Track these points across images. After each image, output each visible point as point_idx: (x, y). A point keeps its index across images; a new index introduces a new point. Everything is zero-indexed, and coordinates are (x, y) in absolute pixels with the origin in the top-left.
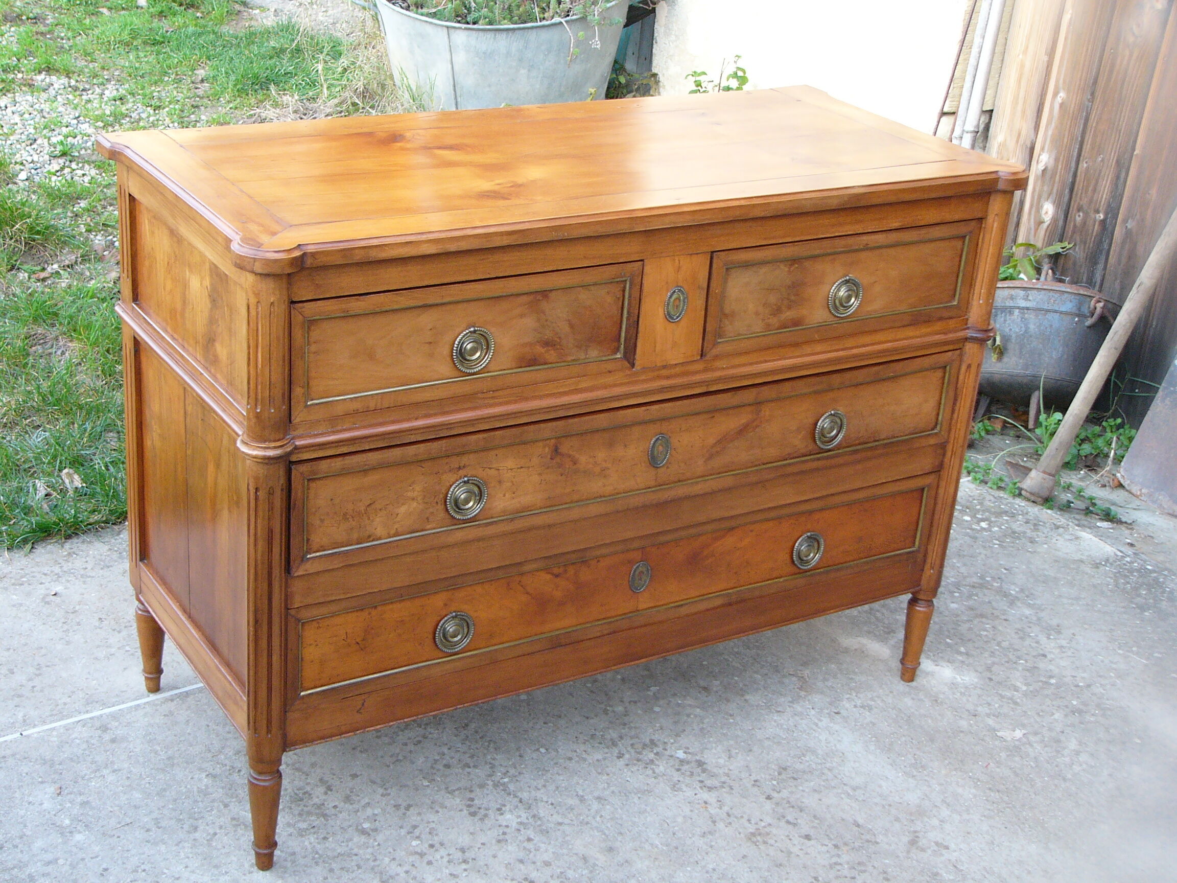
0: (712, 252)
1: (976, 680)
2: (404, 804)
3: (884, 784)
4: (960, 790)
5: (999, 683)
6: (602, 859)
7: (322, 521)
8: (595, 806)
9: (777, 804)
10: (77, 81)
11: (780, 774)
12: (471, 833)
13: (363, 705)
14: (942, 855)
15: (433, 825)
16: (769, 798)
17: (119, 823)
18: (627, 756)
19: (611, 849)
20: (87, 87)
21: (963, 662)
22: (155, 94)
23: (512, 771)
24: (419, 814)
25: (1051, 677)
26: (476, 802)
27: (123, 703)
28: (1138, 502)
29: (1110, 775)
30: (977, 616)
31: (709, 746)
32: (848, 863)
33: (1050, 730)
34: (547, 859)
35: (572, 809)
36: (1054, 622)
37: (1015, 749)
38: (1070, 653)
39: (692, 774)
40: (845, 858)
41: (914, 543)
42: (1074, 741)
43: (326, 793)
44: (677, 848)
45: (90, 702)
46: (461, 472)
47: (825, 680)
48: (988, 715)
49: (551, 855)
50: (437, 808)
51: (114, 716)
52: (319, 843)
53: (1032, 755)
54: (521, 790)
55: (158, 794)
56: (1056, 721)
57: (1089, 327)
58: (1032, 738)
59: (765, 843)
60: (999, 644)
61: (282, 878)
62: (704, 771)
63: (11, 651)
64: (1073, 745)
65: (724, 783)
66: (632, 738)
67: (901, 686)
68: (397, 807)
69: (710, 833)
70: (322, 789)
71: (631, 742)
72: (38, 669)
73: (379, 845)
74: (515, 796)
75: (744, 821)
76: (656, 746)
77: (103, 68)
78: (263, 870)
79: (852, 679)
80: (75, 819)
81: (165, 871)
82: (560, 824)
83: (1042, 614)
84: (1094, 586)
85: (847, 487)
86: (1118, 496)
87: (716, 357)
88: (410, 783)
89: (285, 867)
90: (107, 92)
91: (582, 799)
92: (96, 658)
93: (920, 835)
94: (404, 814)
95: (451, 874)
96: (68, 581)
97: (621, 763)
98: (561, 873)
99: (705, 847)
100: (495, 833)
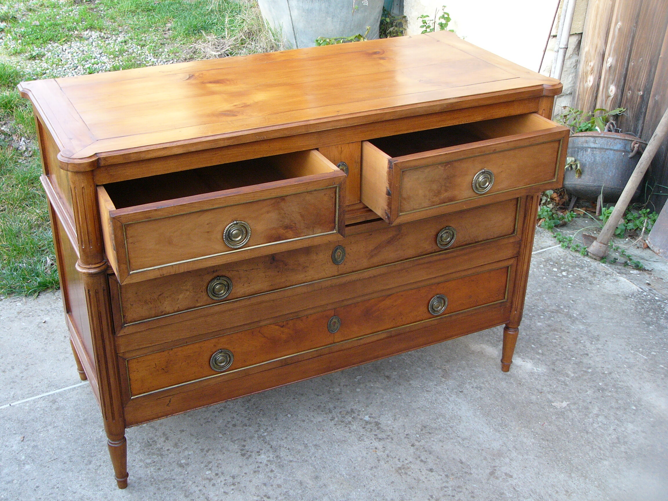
0: (362, 141)
1: (545, 370)
2: (206, 449)
3: (481, 436)
4: (525, 440)
5: (558, 372)
6: (310, 483)
8: (313, 450)
9: (417, 449)
10: (105, 33)
11: (422, 430)
12: (240, 467)
13: (170, 402)
14: (508, 481)
15: (220, 462)
16: (413, 445)
17: (51, 458)
18: (336, 419)
19: (317, 477)
20: (109, 36)
21: (539, 359)
22: (143, 38)
23: (270, 429)
24: (214, 455)
25: (589, 368)
26: (247, 447)
27: (67, 386)
28: (657, 257)
29: (615, 430)
30: (552, 330)
31: (384, 413)
32: (452, 487)
33: (584, 401)
34: (280, 483)
35: (299, 452)
36: (596, 334)
37: (561, 414)
38: (602, 353)
39: (371, 430)
40: (451, 483)
41: (504, 297)
42: (597, 409)
43: (165, 442)
44: (354, 477)
45: (51, 385)
46: (215, 274)
47: (458, 371)
48: (549, 392)
49: (283, 481)
50: (224, 451)
51: (60, 394)
52: (155, 472)
53: (571, 417)
54: (273, 440)
55: (74, 441)
56: (588, 395)
57: (631, 158)
58: (572, 407)
59: (406, 474)
60: (562, 348)
61: (131, 493)
62: (378, 428)
63: (16, 355)
64: (595, 411)
65: (389, 436)
66: (341, 408)
67: (501, 374)
68: (202, 450)
69: (375, 467)
70: (163, 439)
71: (340, 411)
72: (27, 366)
73: (188, 473)
74: (269, 444)
75: (396, 460)
76: (354, 413)
77: (119, 26)
78: (121, 488)
79: (473, 370)
80: (28, 456)
81: (69, 488)
82: (291, 461)
83: (590, 329)
84: (623, 311)
86: (646, 254)
88: (212, 436)
89: (134, 487)
91: (306, 446)
92: (58, 360)
93: (497, 468)
94: (205, 455)
95: (224, 492)
96: (53, 314)
97: (333, 423)
98: (286, 492)
99: (371, 476)
100: (253, 467)
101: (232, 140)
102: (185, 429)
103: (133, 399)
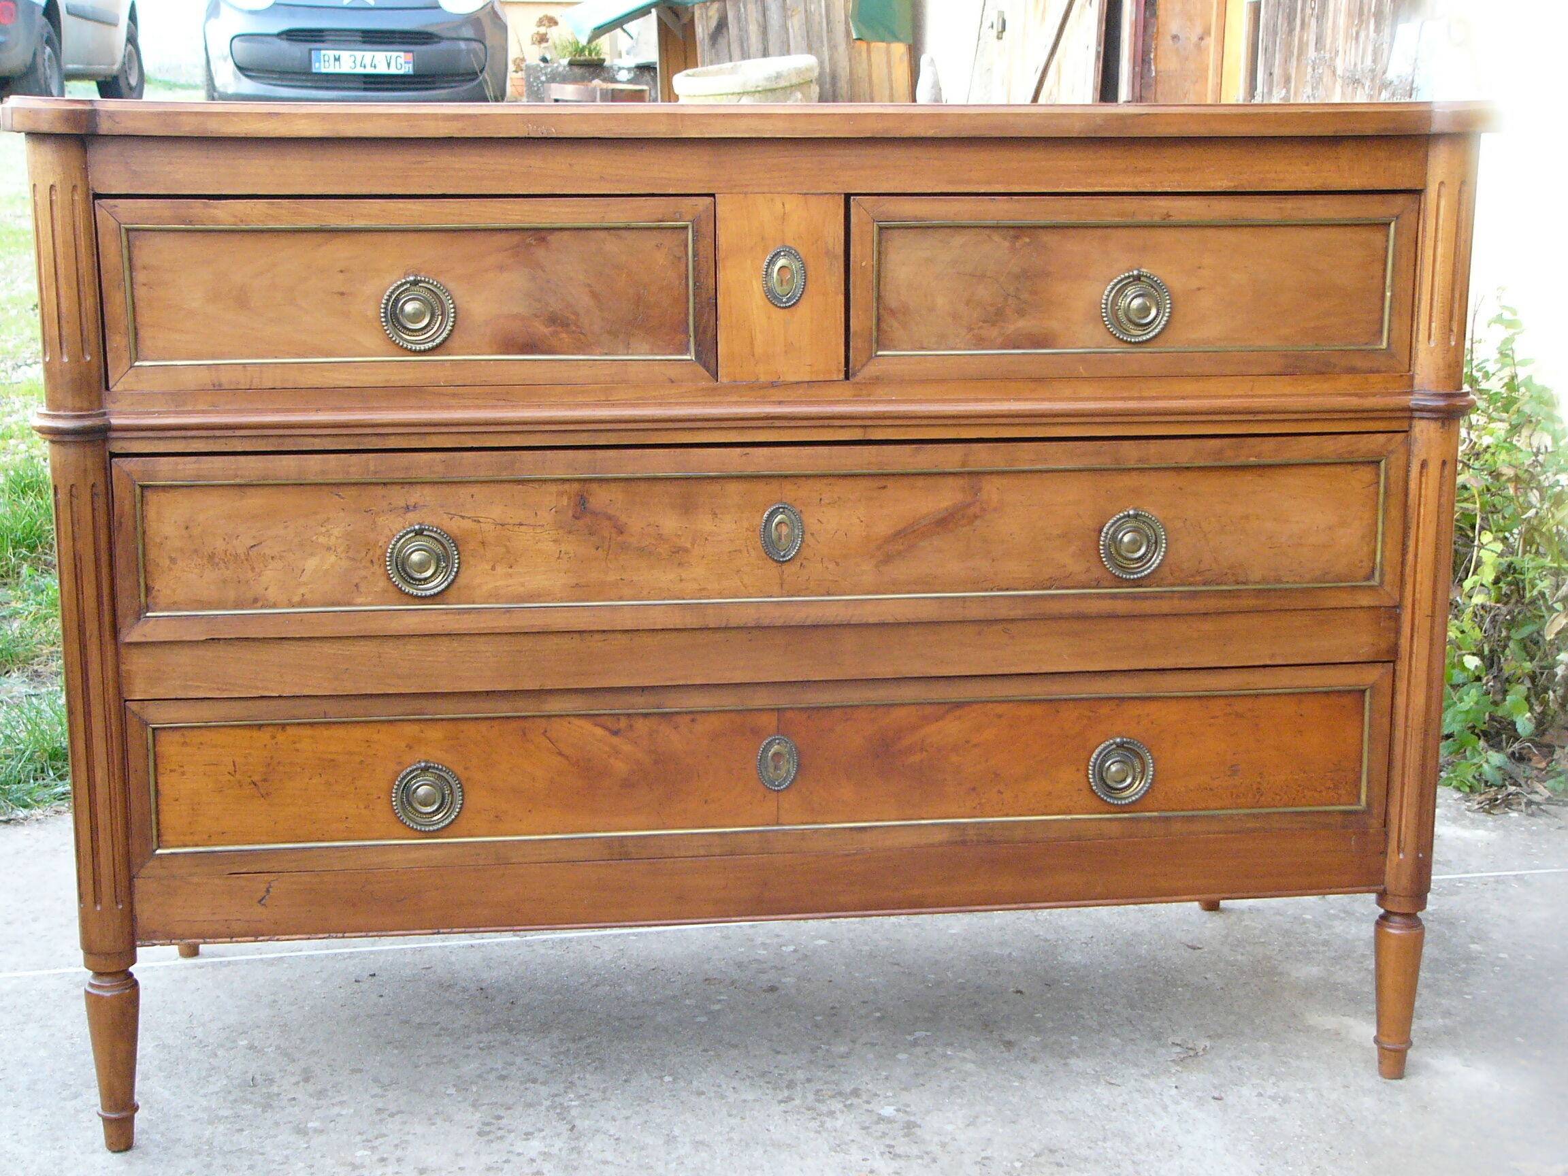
0: (848, 197)
2: (394, 1109)
7: (173, 560)
8: (685, 1150)
11: (1037, 1156)
12: (456, 1154)
13: (268, 891)
15: (411, 1138)
18: (797, 1102)
23: (595, 1095)
24: (404, 1123)
31: (946, 1108)
35: (643, 1149)
39: (884, 1136)
41: (1359, 798)
43: (296, 1084)
46: (411, 516)
47: (1235, 1058)
50: (438, 1120)
52: (225, 1134)
54: (586, 1117)
62: (908, 1135)
65: (928, 1153)
66: (826, 1083)
68: (381, 1110)
70: (295, 1079)
71: (819, 1088)
73: (307, 1147)
74: (569, 1123)
76: (858, 1096)
78: (114, 1152)
79: (1286, 1063)
82: (606, 1162)
87: (876, 381)
88: (427, 1088)
89: (148, 1150)
91: (671, 1139)
94: (382, 1120)
97: (780, 1108)
100: (493, 1159)
101: (460, 124)
102: (368, 1069)
103: (161, 854)
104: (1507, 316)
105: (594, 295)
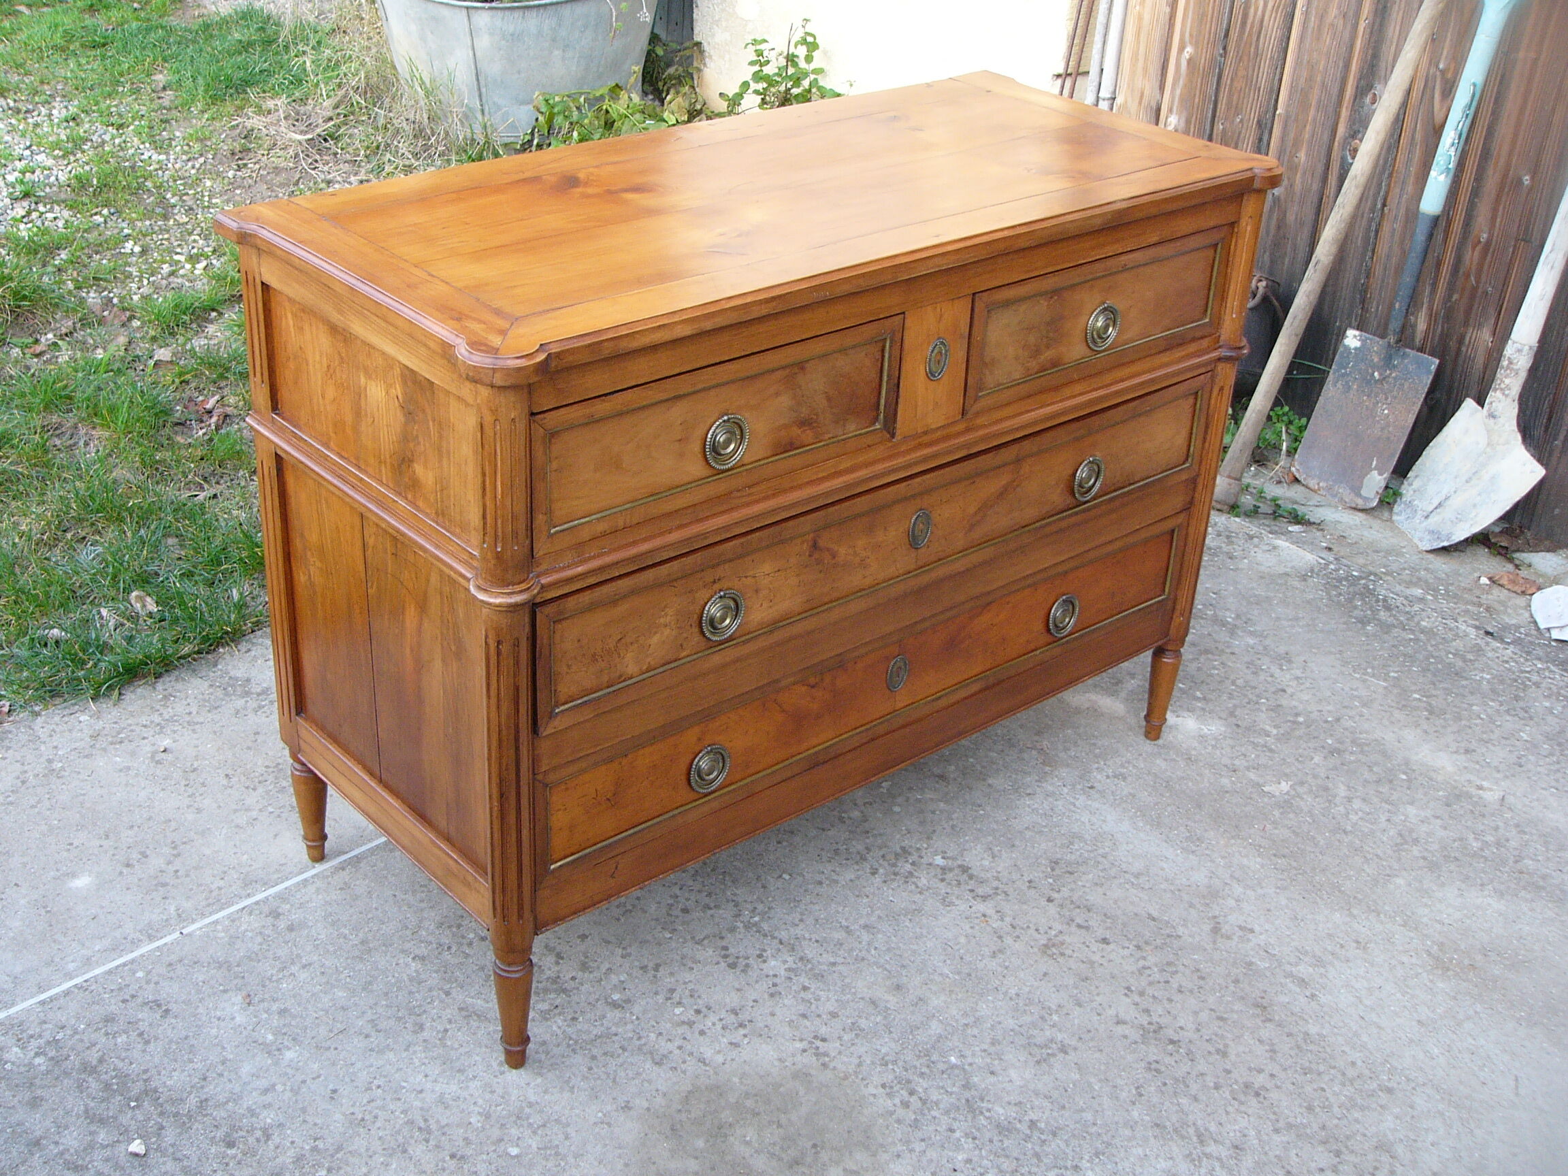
0: (975, 294)
1: (1223, 729)
2: (651, 965)
3: (1165, 866)
4: (1245, 861)
5: (1248, 729)
6: (892, 1000)
7: (569, 667)
8: (865, 937)
9: (1061, 906)
10: (15, 101)
11: (1053, 870)
12: (738, 990)
13: (617, 867)
14: (1249, 940)
15: (691, 986)
16: (1050, 900)
17: (331, 1031)
18: (881, 871)
19: (898, 987)
20: (30, 107)
21: (1203, 709)
22: (113, 109)
23: (760, 907)
24: (672, 974)
25: (1297, 715)
26: (732, 950)
27: (287, 879)
28: (1317, 498)
29: (1388, 820)
30: (1201, 653)
31: (967, 846)
32: (1156, 965)
33: (1315, 777)
34: (832, 1009)
35: (841, 944)
36: (1282, 649)
37: (1286, 805)
38: (1308, 685)
39: (959, 884)
40: (1152, 960)
41: (1164, 590)
42: (1342, 787)
43: (557, 963)
44: (969, 975)
45: (249, 883)
46: (717, 586)
47: (1066, 749)
48: (1248, 768)
49: (836, 1004)
50: (690, 964)
51: (281, 897)
52: (569, 1026)
53: (1306, 809)
54: (777, 929)
55: (364, 989)
56: (1318, 765)
57: (1251, 309)
58: (1300, 790)
59: (1062, 954)
60: (1233, 683)
61: (541, 1075)
62: (971, 877)
63: (136, 828)
64: (1342, 791)
65: (997, 888)
66: (880, 848)
67: (1148, 746)
68: (644, 968)
69: (1000, 951)
70: (551, 959)
71: (881, 853)
72: (175, 848)
73: (638, 1018)
74: (774, 938)
75: (1032, 931)
76: (910, 854)
77: (42, 83)
78: (515, 1068)
79: (1094, 744)
80: (277, 1032)
81: (404, 1084)
82: (834, 964)
83: (1267, 642)
84: (1308, 602)
85: (1103, 539)
86: (1295, 492)
87: (977, 414)
88: (649, 937)
89: (540, 1061)
90: (55, 112)
91: (848, 930)
92: (238, 826)
93: (1221, 920)
94: (655, 977)
95: (731, 1044)
96: (175, 732)
97: (877, 880)
98: (853, 1024)
99: (999, 969)
100: (764, 986)
102: (587, 933)
103: (553, 869)
104: (810, 39)
105: (829, 399)
